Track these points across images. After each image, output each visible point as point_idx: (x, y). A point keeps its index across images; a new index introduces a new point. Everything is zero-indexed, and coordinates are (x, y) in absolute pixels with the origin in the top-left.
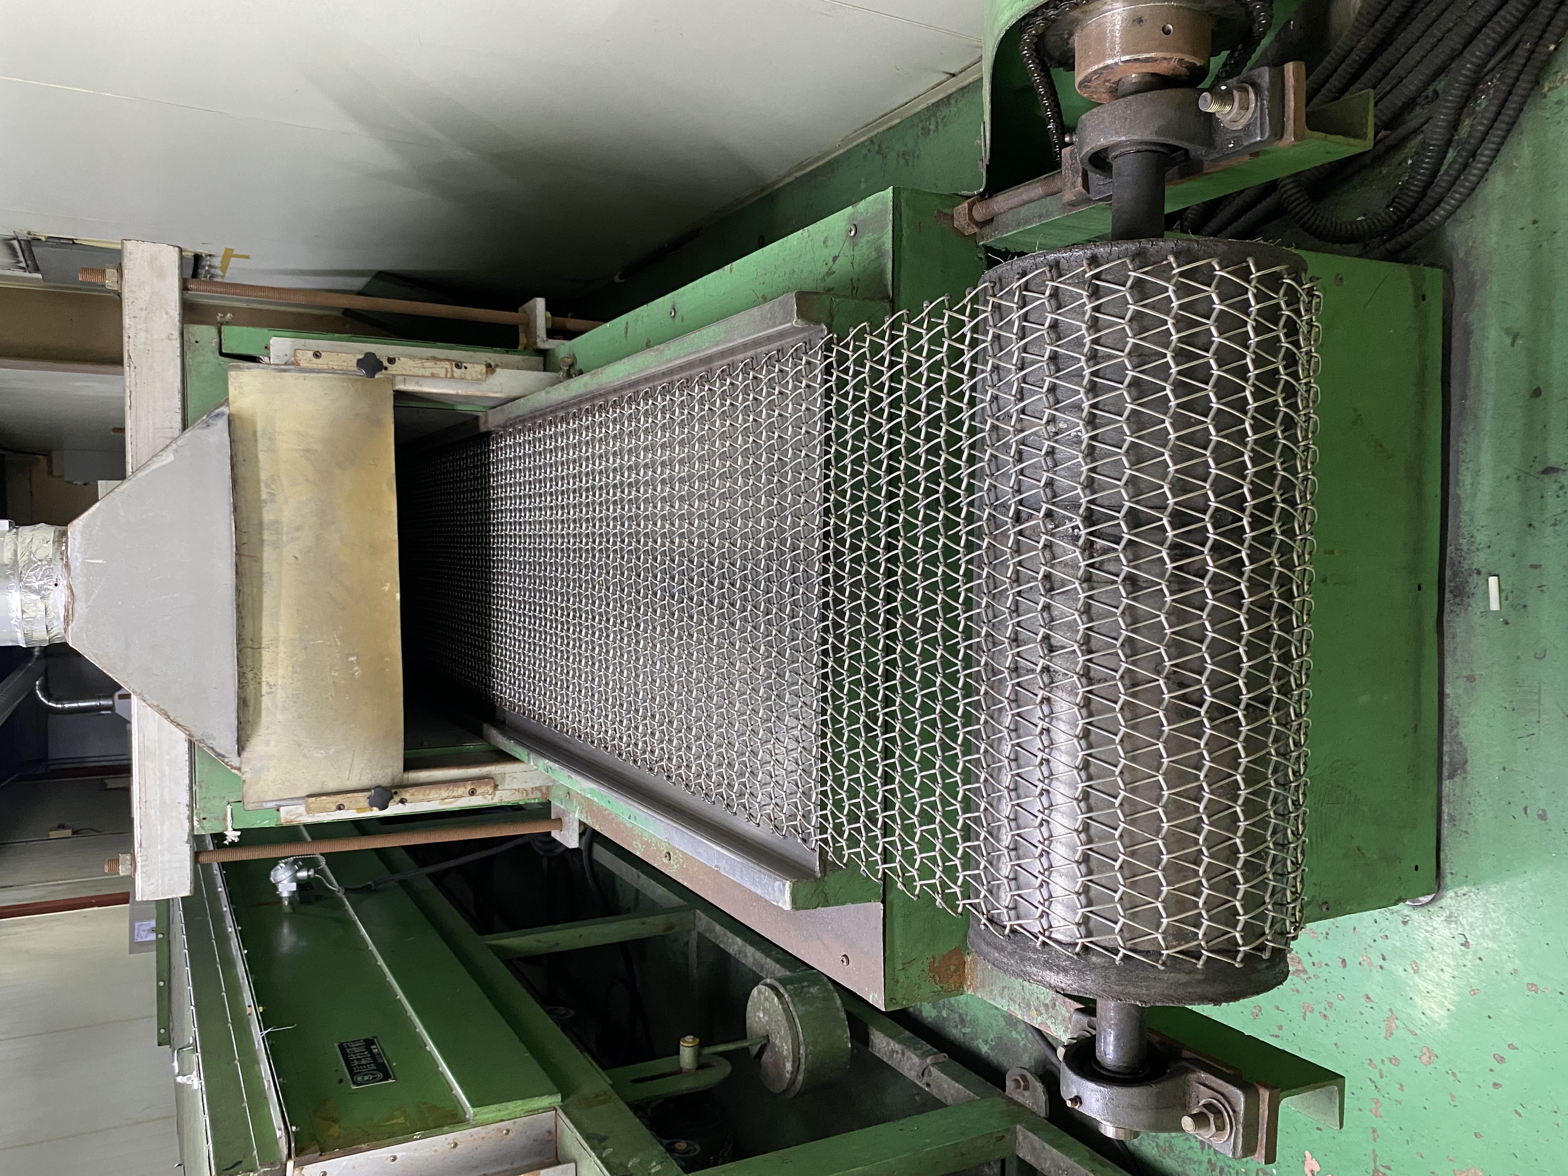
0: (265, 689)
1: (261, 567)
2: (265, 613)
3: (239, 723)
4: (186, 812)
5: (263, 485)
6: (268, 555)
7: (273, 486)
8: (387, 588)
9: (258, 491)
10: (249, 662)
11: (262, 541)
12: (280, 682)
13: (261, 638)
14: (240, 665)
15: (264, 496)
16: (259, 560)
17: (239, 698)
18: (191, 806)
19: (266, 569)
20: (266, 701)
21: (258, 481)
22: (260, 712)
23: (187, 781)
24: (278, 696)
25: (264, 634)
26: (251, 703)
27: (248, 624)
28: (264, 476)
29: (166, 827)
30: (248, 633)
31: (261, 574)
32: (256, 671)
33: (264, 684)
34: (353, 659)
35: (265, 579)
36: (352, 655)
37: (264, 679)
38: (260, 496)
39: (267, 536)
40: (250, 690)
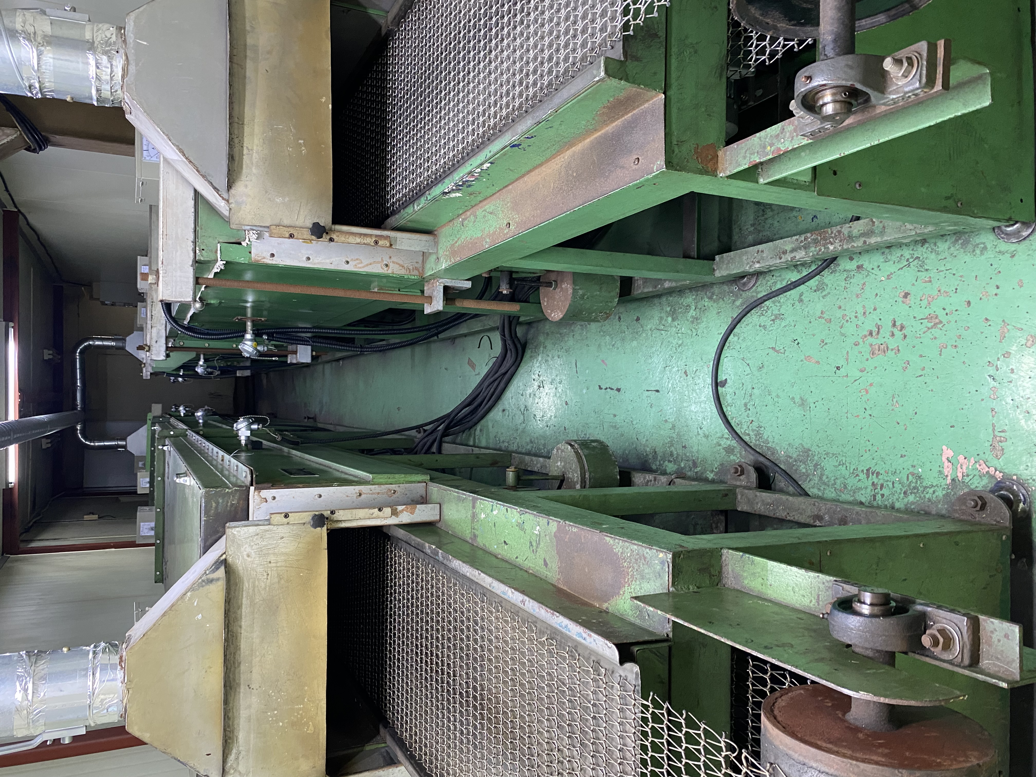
0: (245, 152)
1: (245, 72)
2: (246, 103)
3: (229, 170)
4: (191, 246)
5: (247, 20)
6: (249, 65)
7: (254, 23)
8: (323, 100)
9: (244, 24)
10: (236, 132)
11: (246, 57)
12: (255, 148)
13: (244, 118)
14: (230, 134)
15: (248, 28)
16: (243, 68)
17: (229, 154)
18: (195, 243)
19: (248, 74)
20: (246, 159)
21: (244, 17)
22: (242, 168)
23: (193, 226)
24: (254, 157)
25: (246, 116)
26: (237, 158)
27: (236, 107)
28: (248, 14)
29: (178, 253)
30: (236, 113)
31: (245, 77)
32: (240, 138)
33: (245, 148)
34: (301, 141)
35: (247, 81)
36: (301, 139)
37: (245, 145)
38: (245, 27)
39: (249, 53)
40: (236, 150)
